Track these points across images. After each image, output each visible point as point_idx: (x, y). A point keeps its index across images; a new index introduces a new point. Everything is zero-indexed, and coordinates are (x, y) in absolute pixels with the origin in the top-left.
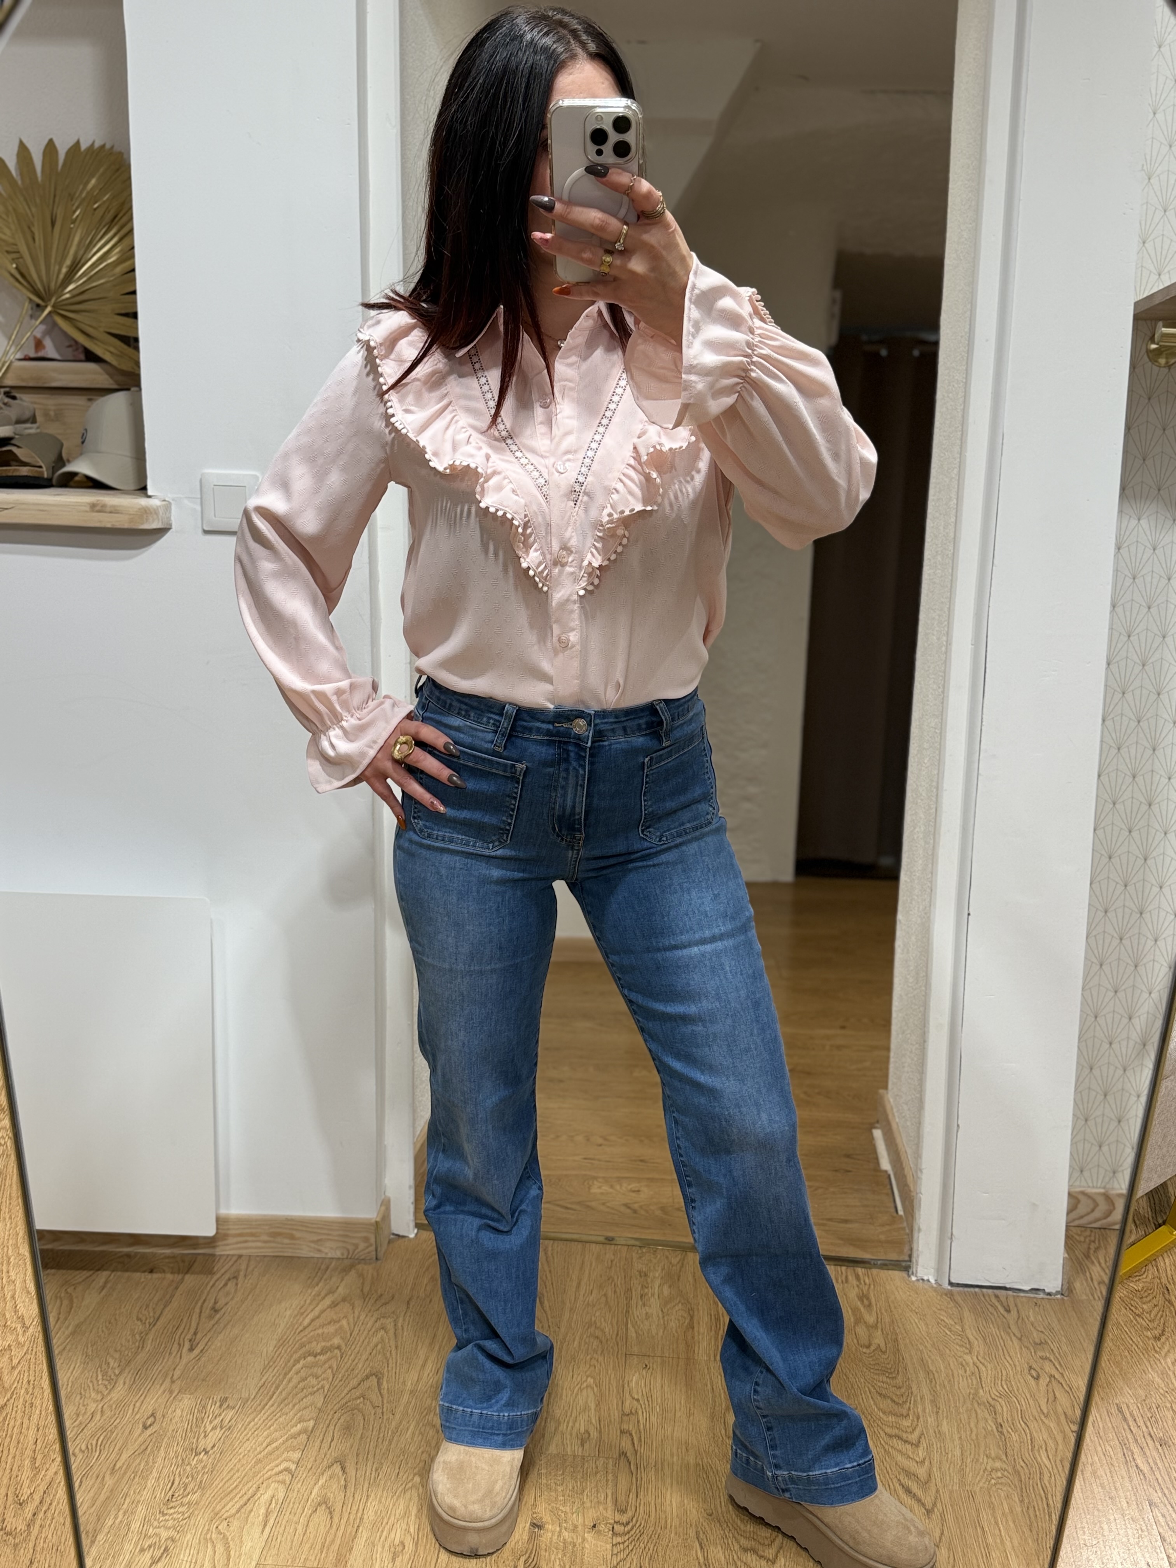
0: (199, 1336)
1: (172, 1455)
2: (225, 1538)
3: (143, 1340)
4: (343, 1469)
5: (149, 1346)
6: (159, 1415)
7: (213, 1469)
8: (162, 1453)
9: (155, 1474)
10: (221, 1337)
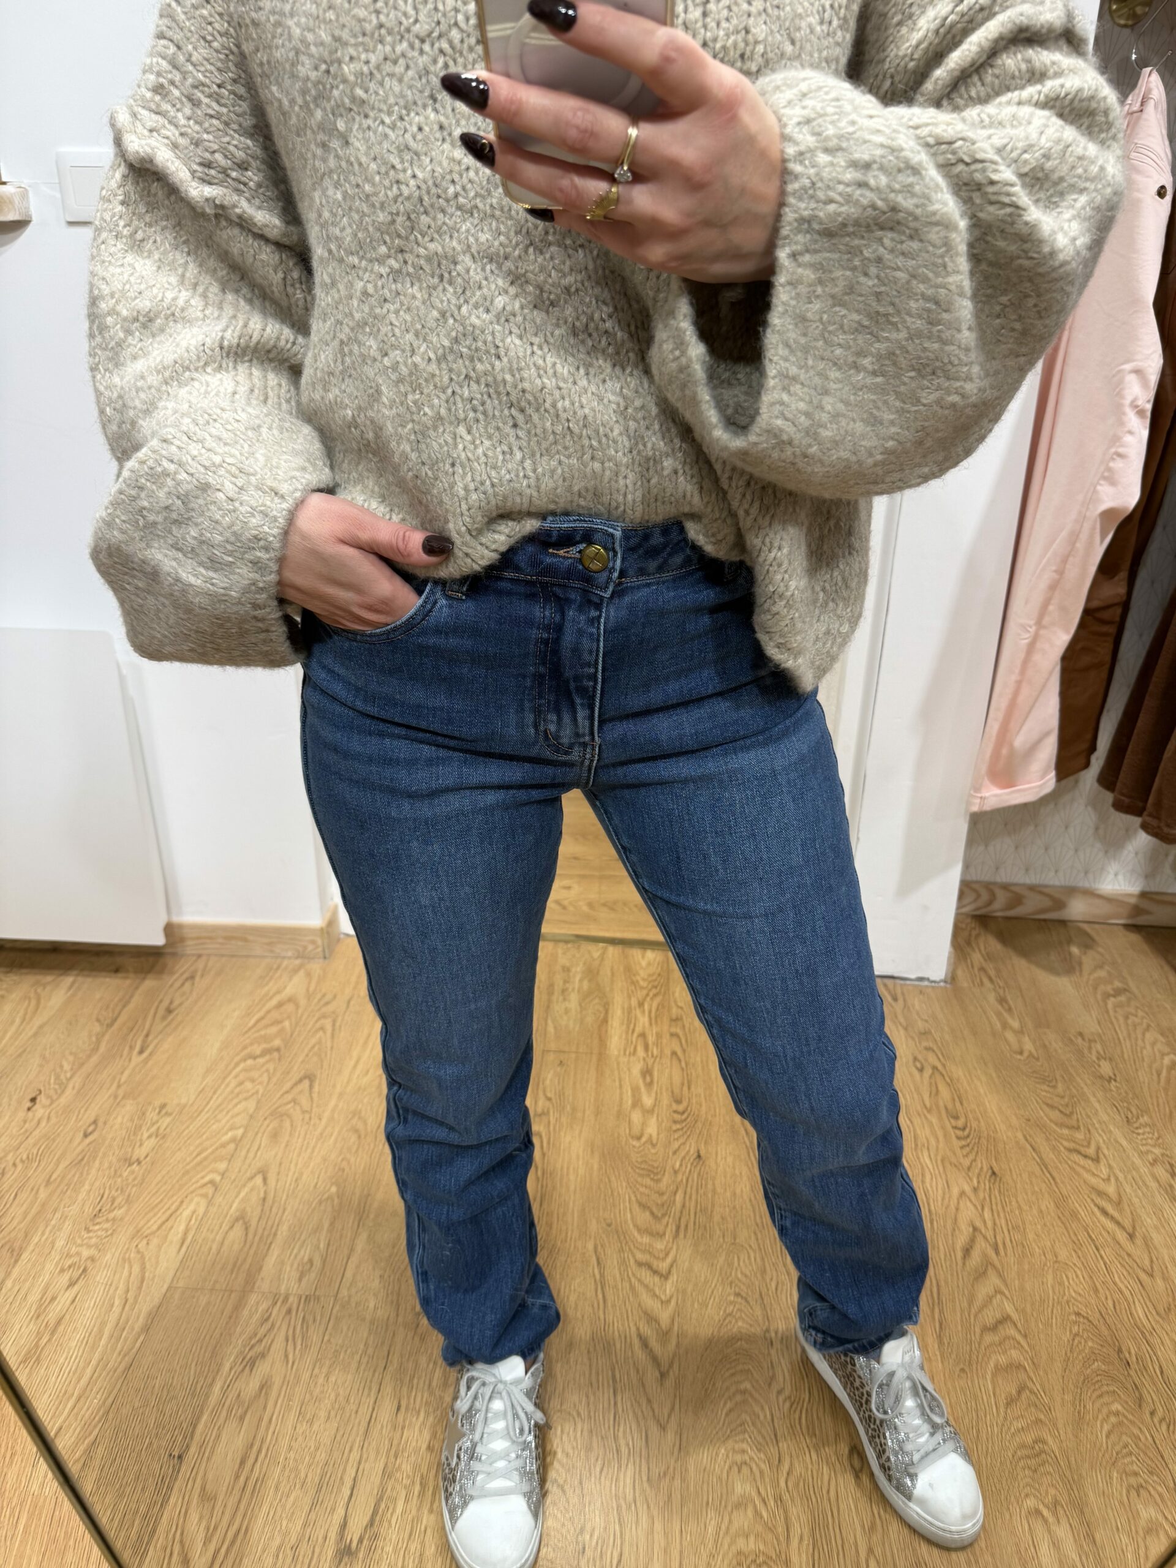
0: (150, 1038)
1: (106, 1165)
2: (143, 1257)
3: (98, 1042)
4: (265, 1180)
5: (103, 1048)
6: (100, 1124)
7: (143, 1180)
8: (97, 1162)
9: (87, 1187)
10: (170, 1039)
